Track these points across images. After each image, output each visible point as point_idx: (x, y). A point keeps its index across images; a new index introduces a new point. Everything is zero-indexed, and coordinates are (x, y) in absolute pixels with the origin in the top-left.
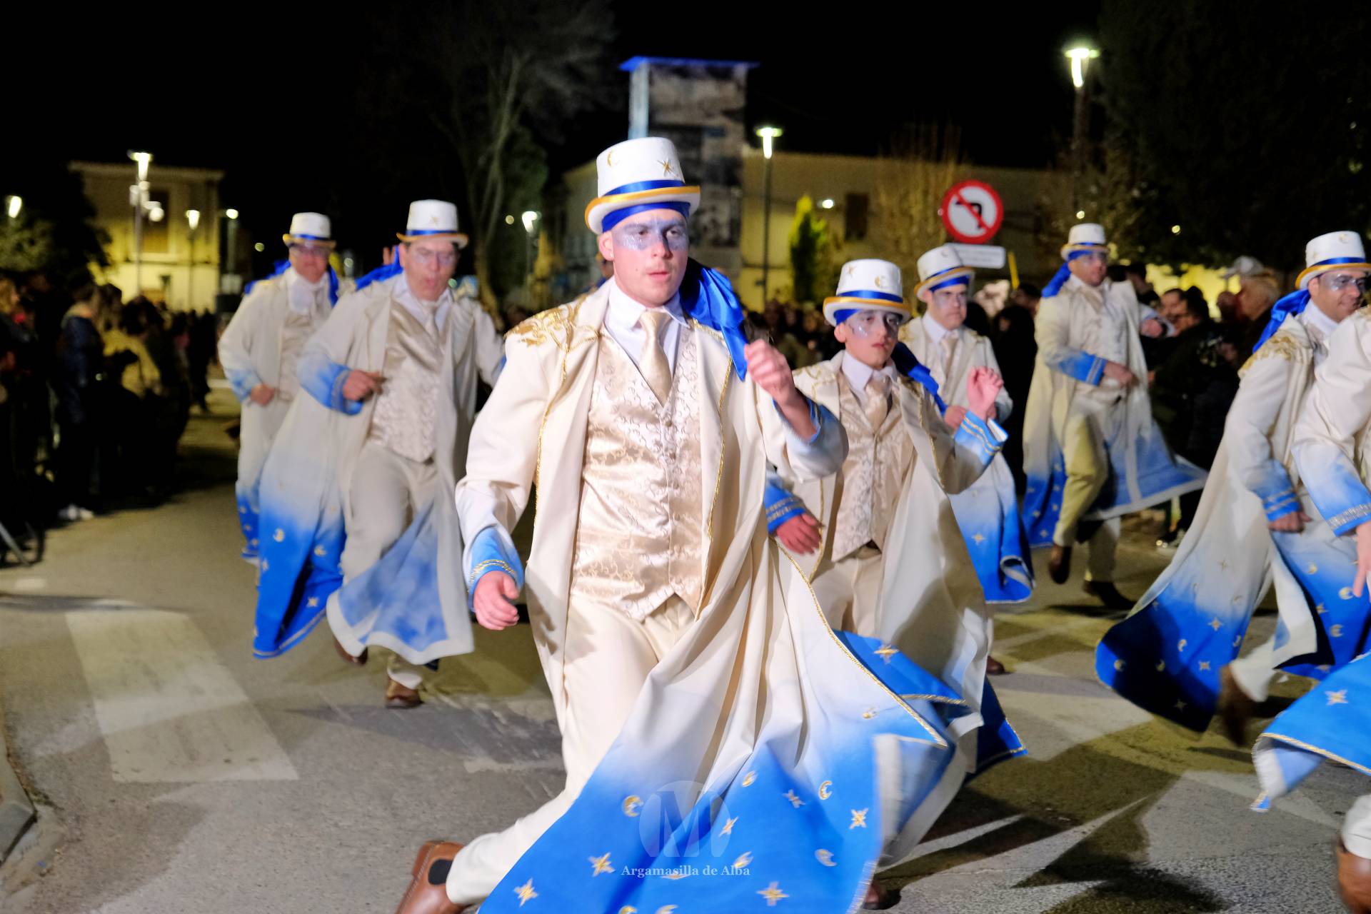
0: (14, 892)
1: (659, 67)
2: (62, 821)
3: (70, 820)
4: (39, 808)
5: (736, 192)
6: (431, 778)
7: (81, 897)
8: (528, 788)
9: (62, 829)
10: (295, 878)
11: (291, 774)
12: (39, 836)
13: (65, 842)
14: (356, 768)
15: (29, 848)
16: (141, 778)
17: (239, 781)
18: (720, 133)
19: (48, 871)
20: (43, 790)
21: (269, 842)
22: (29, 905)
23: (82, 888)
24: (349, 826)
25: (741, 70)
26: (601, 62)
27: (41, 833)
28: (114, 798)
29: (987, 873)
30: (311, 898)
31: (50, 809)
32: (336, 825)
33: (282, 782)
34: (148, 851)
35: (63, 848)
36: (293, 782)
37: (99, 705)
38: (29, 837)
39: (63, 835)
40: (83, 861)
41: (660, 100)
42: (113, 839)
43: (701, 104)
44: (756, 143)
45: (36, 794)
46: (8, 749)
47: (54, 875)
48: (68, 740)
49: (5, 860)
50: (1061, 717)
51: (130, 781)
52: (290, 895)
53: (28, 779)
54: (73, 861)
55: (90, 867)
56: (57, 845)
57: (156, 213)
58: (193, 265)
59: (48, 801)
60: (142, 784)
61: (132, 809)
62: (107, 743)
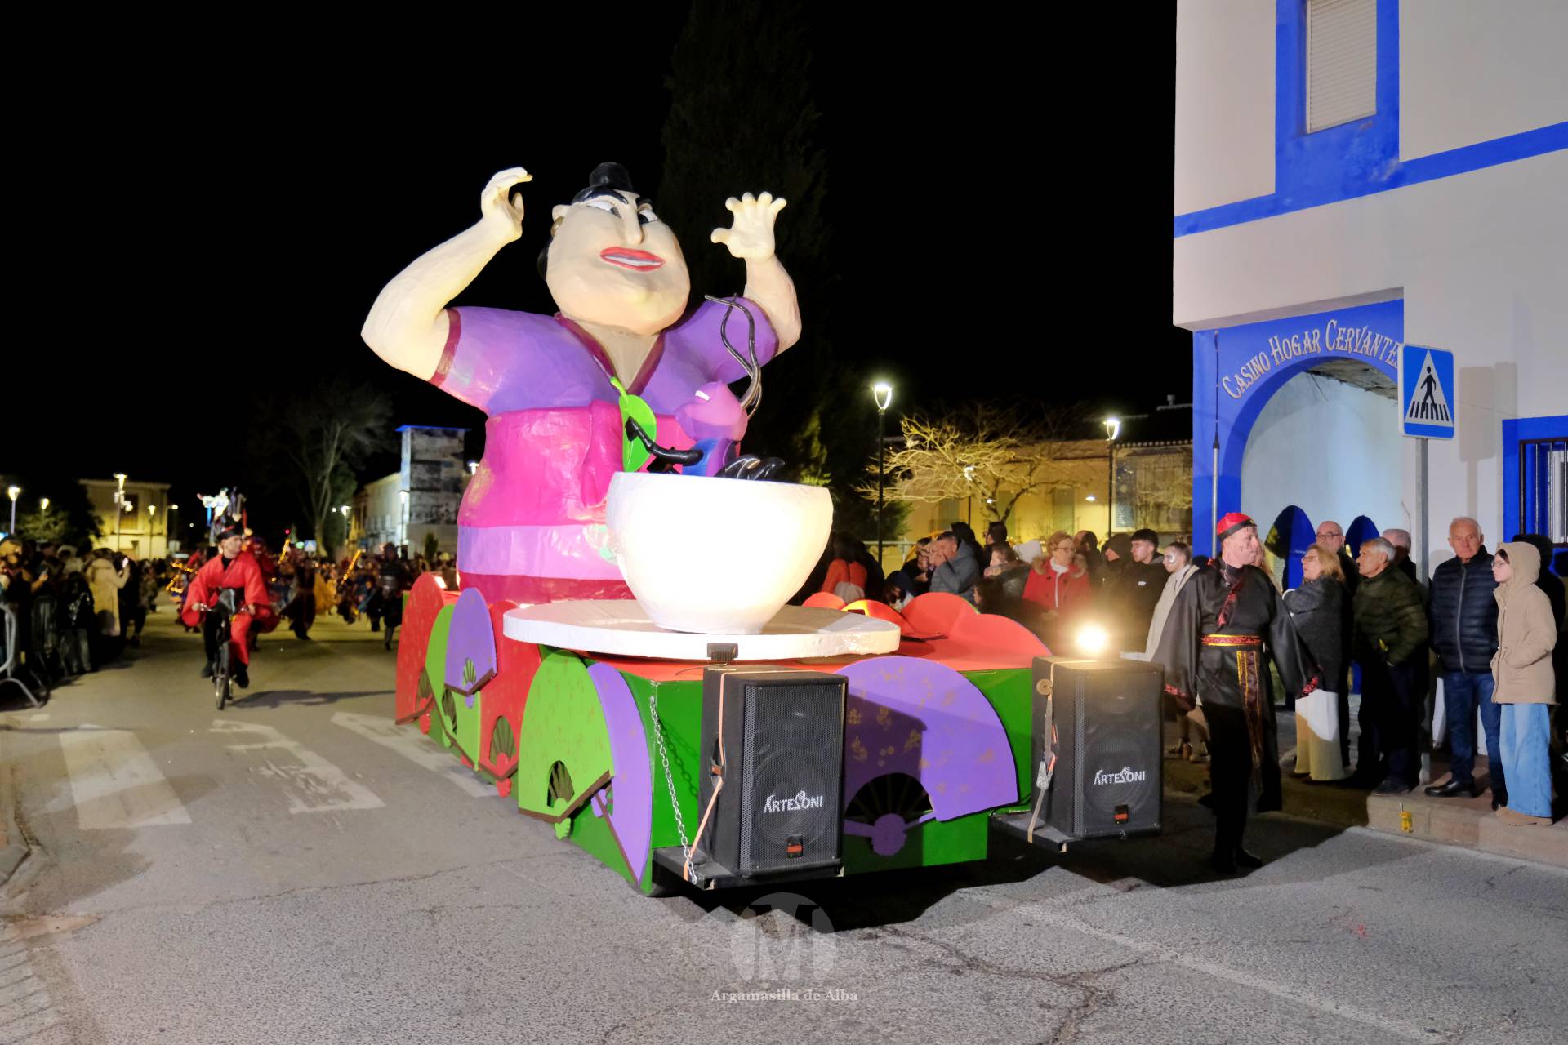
0: (14, 897)
1: (417, 430)
2: (47, 854)
3: (51, 853)
4: (32, 847)
5: (458, 495)
6: (269, 818)
7: (56, 898)
8: (325, 820)
9: (46, 859)
11: (188, 820)
12: (32, 863)
13: (47, 866)
15: (24, 871)
16: (97, 827)
17: (156, 825)
18: (450, 465)
20: (36, 837)
22: (22, 905)
23: (57, 893)
24: (220, 848)
25: (461, 433)
26: (384, 427)
28: (79, 839)
31: (39, 847)
32: (213, 848)
33: (182, 825)
35: (45, 870)
36: (188, 824)
37: (74, 785)
38: (25, 865)
39: (46, 863)
40: (58, 877)
41: (418, 448)
42: (78, 863)
43: (440, 450)
44: (468, 470)
45: (31, 840)
46: (15, 814)
47: (39, 885)
48: (53, 806)
51: (89, 829)
53: (27, 831)
54: (51, 877)
55: (62, 880)
56: (42, 869)
57: (129, 507)
58: (152, 535)
59: (38, 843)
60: (97, 830)
61: (90, 846)
62: (78, 807)
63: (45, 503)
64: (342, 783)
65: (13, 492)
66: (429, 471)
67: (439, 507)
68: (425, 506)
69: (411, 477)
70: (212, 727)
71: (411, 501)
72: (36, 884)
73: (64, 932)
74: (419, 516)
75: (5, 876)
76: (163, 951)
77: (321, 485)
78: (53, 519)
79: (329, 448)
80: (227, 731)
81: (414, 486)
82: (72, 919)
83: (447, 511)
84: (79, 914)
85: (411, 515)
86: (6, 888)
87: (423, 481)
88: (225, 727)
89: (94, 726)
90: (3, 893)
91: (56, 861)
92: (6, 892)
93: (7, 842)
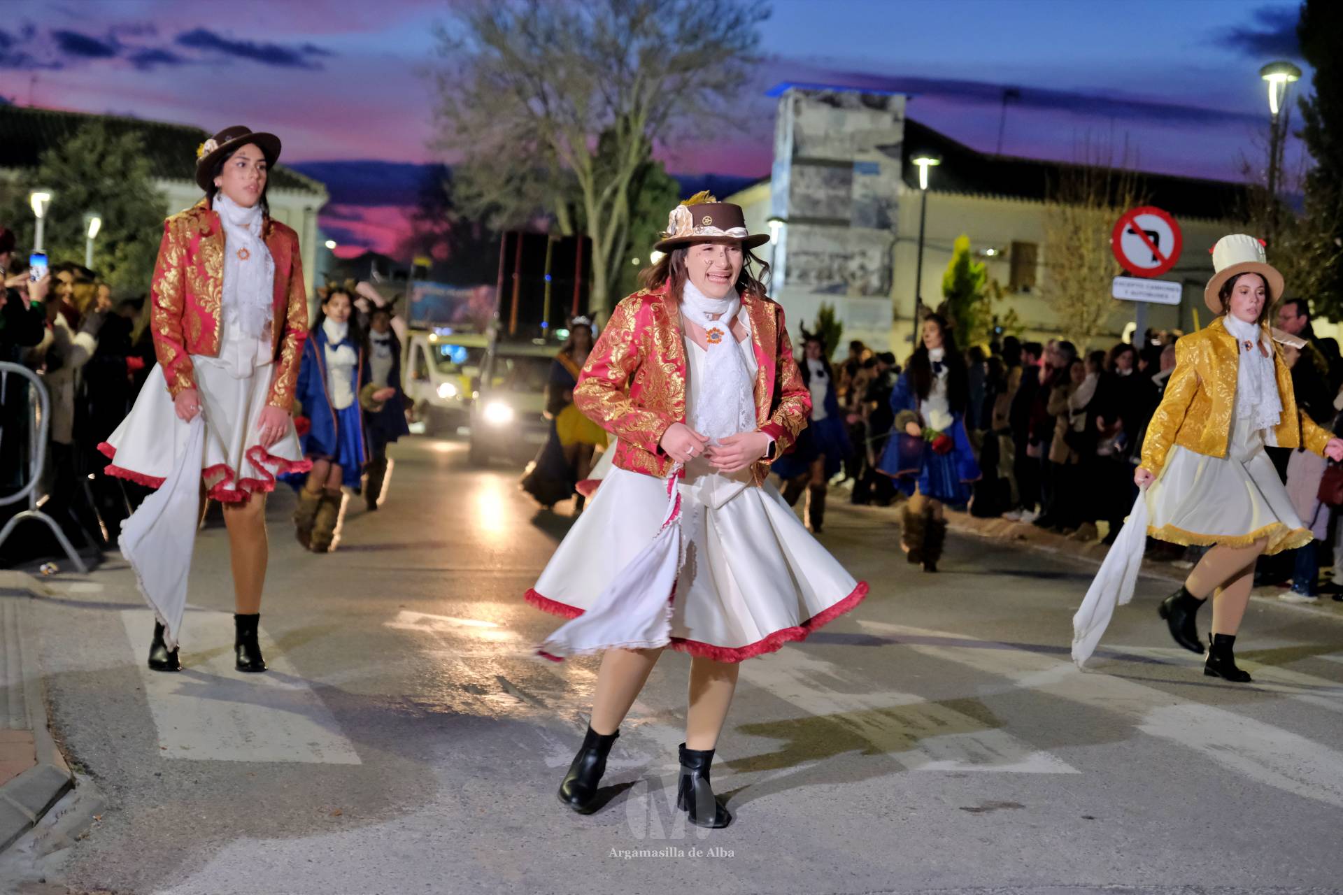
0: (46, 854)
1: (806, 95)
2: (102, 788)
3: (110, 789)
4: (77, 776)
5: (886, 233)
6: (506, 770)
7: (118, 863)
9: (102, 797)
10: (352, 857)
11: (355, 759)
12: (75, 802)
13: (105, 810)
14: (425, 758)
15: (64, 812)
16: (190, 755)
17: (298, 763)
18: (873, 169)
19: (84, 837)
20: (84, 759)
21: (326, 821)
22: (60, 868)
23: (119, 855)
27: (79, 800)
28: (158, 772)
29: (1117, 888)
31: (90, 778)
33: (343, 766)
34: (193, 824)
35: (102, 815)
36: (355, 767)
37: (150, 689)
38: (66, 802)
39: (102, 803)
40: (122, 829)
41: (807, 131)
42: (157, 809)
43: (852, 137)
44: (909, 175)
45: (75, 764)
46: (49, 720)
47: (89, 840)
49: (38, 822)
50: (1214, 746)
51: (178, 758)
52: (345, 873)
53: (68, 748)
54: (111, 828)
56: (95, 812)
60: (191, 761)
61: (180, 784)
62: (157, 721)
63: (94, 225)
64: (645, 724)
65: (39, 201)
66: (827, 182)
67: (847, 258)
68: (816, 255)
69: (792, 193)
70: (400, 621)
71: (788, 244)
74: (803, 275)
75: (31, 816)
77: (608, 207)
78: (108, 258)
79: (627, 130)
80: (427, 629)
81: (797, 213)
83: (862, 267)
85: (787, 274)
86: (30, 837)
87: (815, 203)
88: (423, 622)
90: (25, 844)
91: (119, 801)
92: (32, 844)
93: (35, 759)
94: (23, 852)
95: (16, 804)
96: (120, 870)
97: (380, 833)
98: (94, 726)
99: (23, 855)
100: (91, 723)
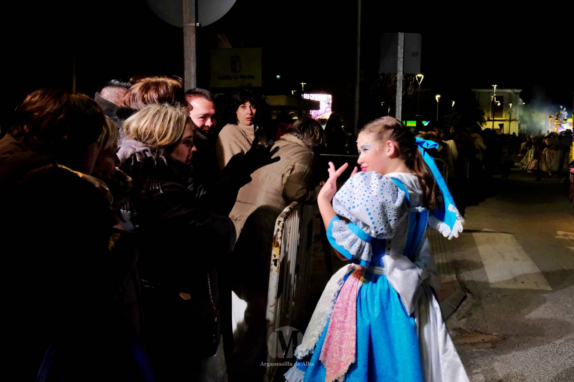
0: (460, 320)
2: (474, 298)
3: (477, 298)
4: (467, 294)
7: (481, 323)
9: (474, 301)
13: (475, 306)
15: (464, 306)
17: (532, 289)
20: (468, 288)
22: (464, 324)
23: (481, 320)
24: (570, 307)
27: (468, 302)
28: (490, 292)
30: (558, 330)
31: (470, 295)
32: (566, 306)
33: (546, 291)
35: (475, 307)
36: (550, 291)
38: (464, 303)
39: (475, 303)
40: (481, 312)
42: (491, 305)
45: (466, 290)
46: (457, 275)
49: (457, 309)
51: (495, 287)
54: (478, 311)
55: (484, 314)
56: (473, 306)
57: (499, 104)
58: (510, 121)
59: (469, 292)
60: (499, 288)
61: (497, 296)
62: (488, 274)
63: (453, 103)
65: (438, 98)
70: (557, 235)
72: (471, 314)
73: (488, 342)
75: (455, 308)
76: (543, 362)
80: (566, 238)
82: (491, 336)
84: (494, 334)
86: (455, 314)
88: (565, 235)
89: (490, 230)
90: (454, 316)
91: (480, 302)
92: (456, 316)
93: (455, 289)
94: (453, 319)
95: (451, 304)
96: (482, 325)
97: (560, 315)
98: (470, 276)
99: (454, 320)
100: (469, 276)
